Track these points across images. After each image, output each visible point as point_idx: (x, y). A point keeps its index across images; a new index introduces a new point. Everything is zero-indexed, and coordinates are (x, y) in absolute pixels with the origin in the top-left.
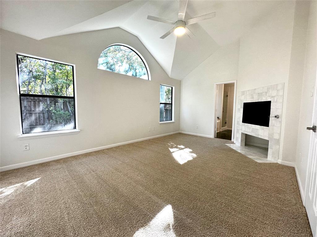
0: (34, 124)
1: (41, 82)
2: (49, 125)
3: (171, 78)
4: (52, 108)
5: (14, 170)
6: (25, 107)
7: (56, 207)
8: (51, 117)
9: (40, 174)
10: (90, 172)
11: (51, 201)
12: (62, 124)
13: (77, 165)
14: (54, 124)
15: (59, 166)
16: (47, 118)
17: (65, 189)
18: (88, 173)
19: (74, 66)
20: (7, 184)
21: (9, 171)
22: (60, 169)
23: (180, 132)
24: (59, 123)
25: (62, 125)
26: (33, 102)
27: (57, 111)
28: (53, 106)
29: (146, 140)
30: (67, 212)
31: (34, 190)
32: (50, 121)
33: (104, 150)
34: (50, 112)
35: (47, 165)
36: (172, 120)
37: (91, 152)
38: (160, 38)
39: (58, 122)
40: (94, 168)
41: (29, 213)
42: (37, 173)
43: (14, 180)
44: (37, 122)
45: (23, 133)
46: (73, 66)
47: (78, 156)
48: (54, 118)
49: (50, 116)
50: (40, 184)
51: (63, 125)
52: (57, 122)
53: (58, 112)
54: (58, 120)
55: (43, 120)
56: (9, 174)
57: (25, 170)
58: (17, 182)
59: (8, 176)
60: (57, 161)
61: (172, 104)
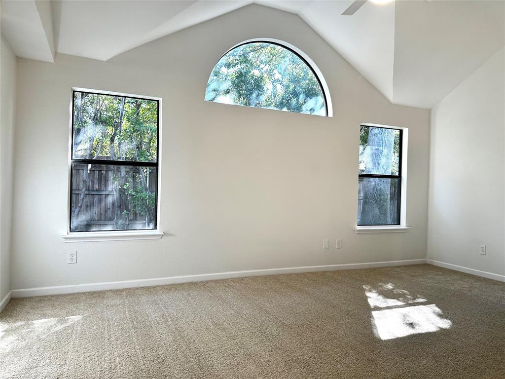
0: (97, 218)
1: (114, 131)
2: (121, 221)
3: (396, 105)
4: (128, 186)
5: (53, 296)
6: (84, 181)
7: (97, 363)
8: (125, 204)
9: (86, 309)
10: (166, 321)
11: (91, 354)
12: (145, 220)
13: (147, 304)
14: (131, 220)
15: (118, 301)
16: (117, 207)
17: (117, 339)
18: (161, 321)
19: (160, 100)
20: (39, 316)
21: (46, 296)
22: (118, 306)
23: (429, 261)
24: (138, 218)
25: (145, 223)
26: (97, 171)
27: (137, 192)
28: (131, 180)
29: (315, 271)
30: (109, 375)
31: (72, 331)
32: (123, 213)
33: (207, 282)
34: (124, 193)
35: (99, 296)
36: (399, 223)
37: (182, 284)
38: (343, 14)
39: (138, 215)
40: (175, 314)
41: (59, 362)
42: (83, 308)
43: (49, 312)
44: (101, 214)
45: (71, 231)
46: (158, 101)
47: (154, 287)
48: (131, 206)
49: (124, 202)
50: (82, 325)
51: (147, 224)
52: (135, 214)
53: (139, 194)
54: (137, 212)
55: (111, 209)
56: (45, 301)
57: (67, 299)
58: (52, 316)
59: (42, 305)
60: (117, 292)
61: (400, 176)
